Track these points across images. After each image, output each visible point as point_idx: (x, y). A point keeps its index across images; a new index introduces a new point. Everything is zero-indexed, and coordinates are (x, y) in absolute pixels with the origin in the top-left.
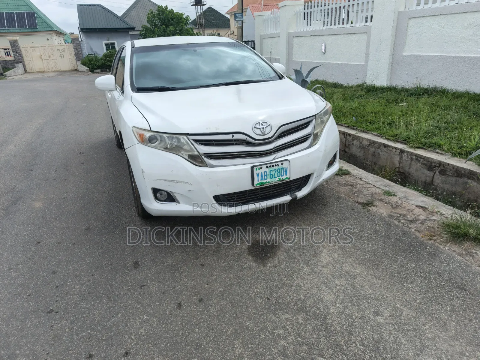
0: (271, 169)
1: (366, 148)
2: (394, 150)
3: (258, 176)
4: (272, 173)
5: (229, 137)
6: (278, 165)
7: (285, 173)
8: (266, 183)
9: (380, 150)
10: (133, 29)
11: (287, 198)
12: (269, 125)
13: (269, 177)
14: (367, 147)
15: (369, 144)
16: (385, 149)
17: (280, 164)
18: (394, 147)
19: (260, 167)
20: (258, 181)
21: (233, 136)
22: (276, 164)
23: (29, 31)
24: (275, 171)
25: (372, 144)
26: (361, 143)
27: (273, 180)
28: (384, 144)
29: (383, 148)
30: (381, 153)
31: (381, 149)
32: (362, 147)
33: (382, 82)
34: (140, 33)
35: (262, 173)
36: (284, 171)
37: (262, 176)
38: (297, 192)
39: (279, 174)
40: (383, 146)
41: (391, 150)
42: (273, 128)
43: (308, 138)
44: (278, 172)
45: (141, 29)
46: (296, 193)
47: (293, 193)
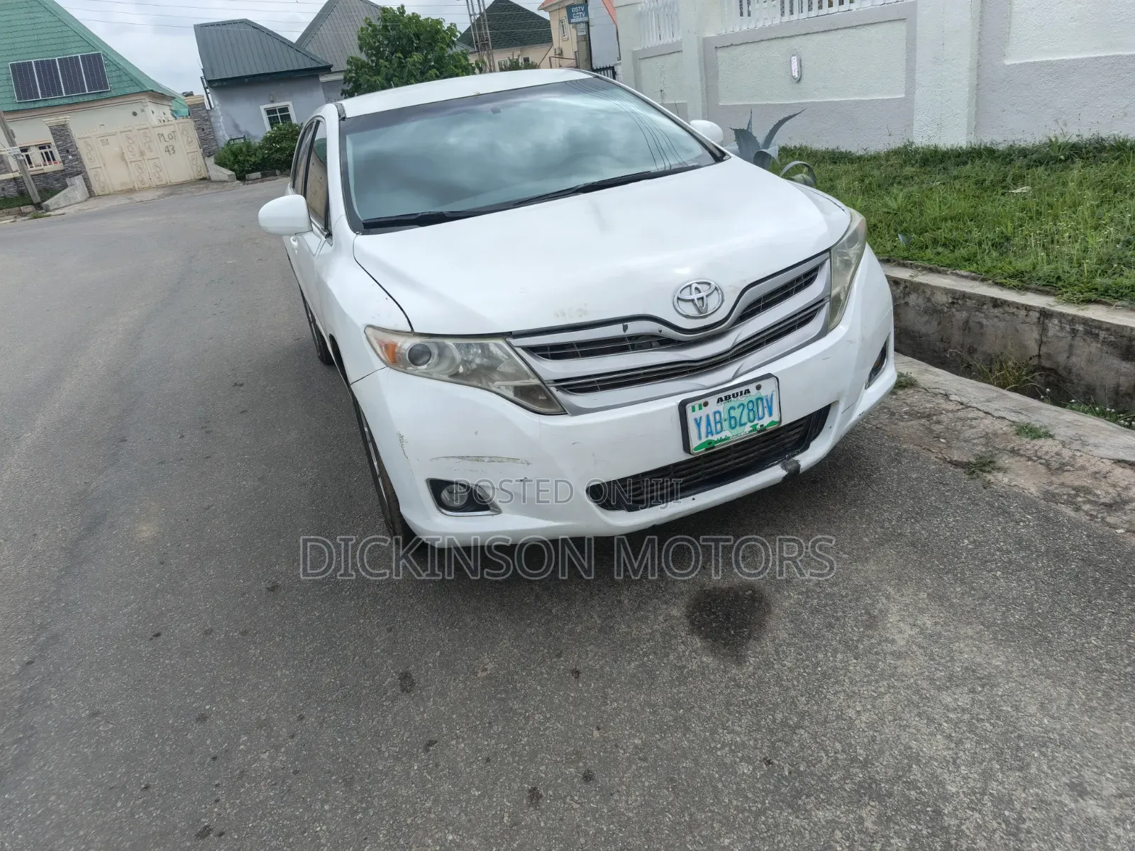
0: (729, 405)
1: (944, 313)
2: (1023, 313)
3: (698, 425)
4: (733, 413)
5: (615, 331)
6: (748, 391)
7: (766, 410)
8: (721, 440)
9: (983, 315)
10: (327, 69)
11: (774, 473)
12: (716, 288)
13: (726, 424)
14: (946, 309)
15: (950, 300)
16: (996, 311)
17: (752, 387)
18: (1023, 305)
19: (702, 401)
20: (700, 438)
21: (625, 328)
22: (743, 389)
23: (91, 98)
24: (741, 407)
25: (960, 302)
26: (929, 300)
27: (735, 432)
28: (993, 298)
29: (992, 310)
30: (984, 322)
31: (984, 313)
32: (934, 311)
33: (955, 137)
34: (345, 78)
35: (708, 416)
36: (765, 405)
37: (708, 424)
38: (798, 453)
39: (751, 414)
40: (992, 305)
41: (1013, 313)
42: (725, 298)
43: (816, 310)
44: (749, 410)
45: (347, 67)
46: (797, 458)
47: (790, 458)
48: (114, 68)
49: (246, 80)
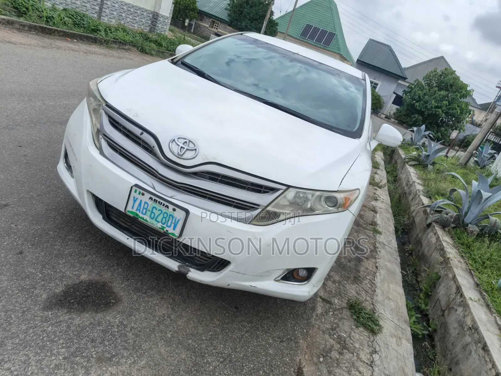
0: (155, 205)
1: (464, 330)
2: (490, 366)
3: (135, 201)
4: (154, 211)
5: (137, 131)
6: (167, 207)
7: (173, 225)
8: (143, 219)
9: (475, 348)
10: (404, 79)
11: (173, 265)
12: (196, 150)
13: (149, 213)
14: (466, 329)
15: (470, 326)
16: (481, 352)
17: (171, 207)
18: (493, 362)
19: (142, 191)
20: (133, 208)
21: (142, 134)
22: (166, 204)
23: (321, 47)
24: (160, 212)
25: (473, 331)
26: (464, 317)
27: (153, 221)
28: (486, 343)
29: (480, 350)
30: (473, 352)
31: (477, 347)
32: (461, 324)
34: (409, 86)
35: (141, 201)
36: (174, 221)
37: (140, 205)
38: (194, 268)
39: (164, 220)
40: (482, 346)
41: (487, 361)
42: (196, 158)
43: (253, 207)
44: (164, 217)
45: (413, 82)
46: (191, 269)
47: (187, 266)
48: (336, 41)
49: (371, 66)
